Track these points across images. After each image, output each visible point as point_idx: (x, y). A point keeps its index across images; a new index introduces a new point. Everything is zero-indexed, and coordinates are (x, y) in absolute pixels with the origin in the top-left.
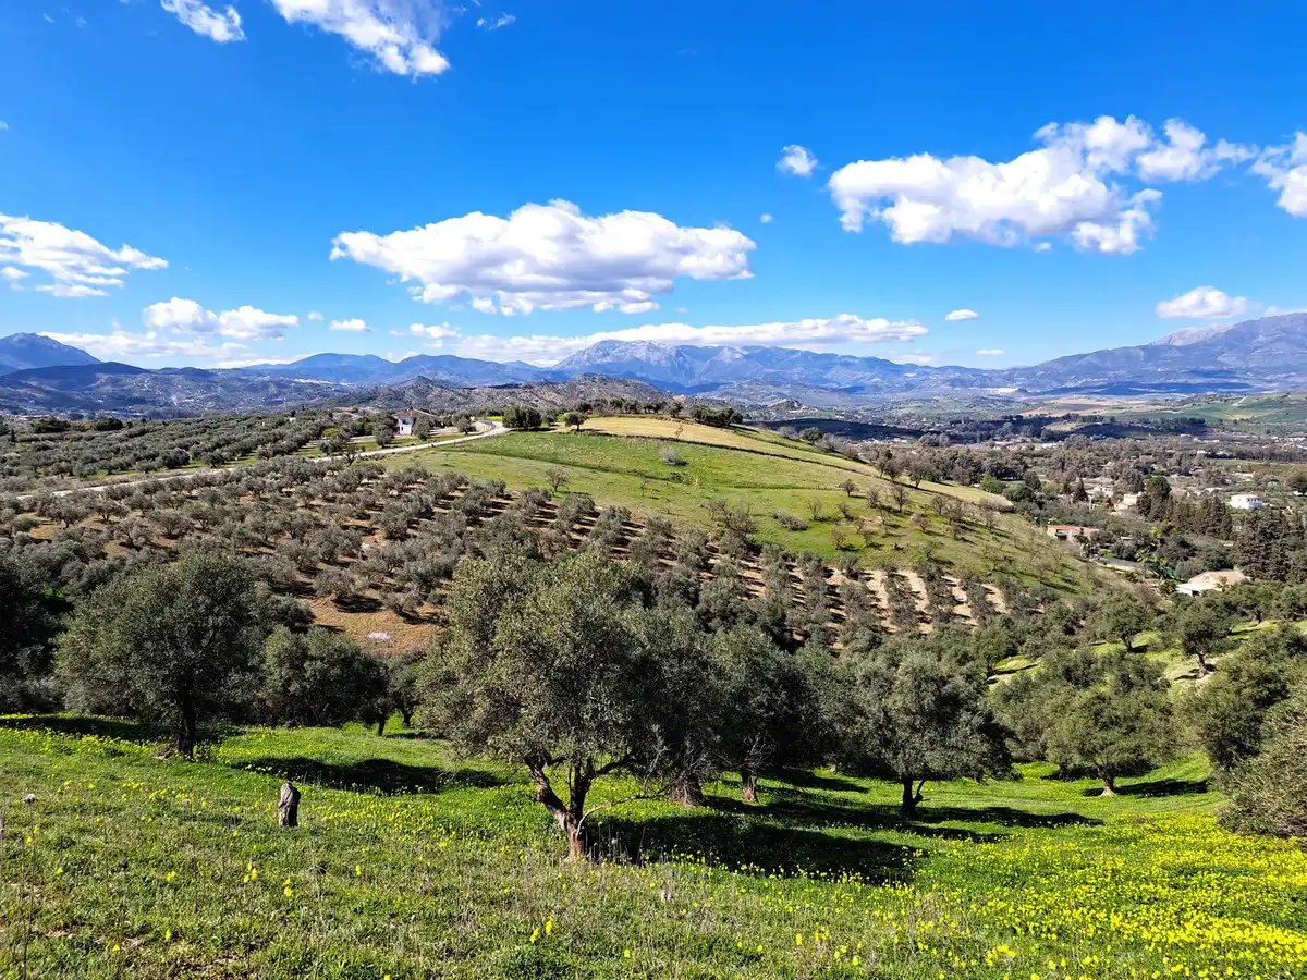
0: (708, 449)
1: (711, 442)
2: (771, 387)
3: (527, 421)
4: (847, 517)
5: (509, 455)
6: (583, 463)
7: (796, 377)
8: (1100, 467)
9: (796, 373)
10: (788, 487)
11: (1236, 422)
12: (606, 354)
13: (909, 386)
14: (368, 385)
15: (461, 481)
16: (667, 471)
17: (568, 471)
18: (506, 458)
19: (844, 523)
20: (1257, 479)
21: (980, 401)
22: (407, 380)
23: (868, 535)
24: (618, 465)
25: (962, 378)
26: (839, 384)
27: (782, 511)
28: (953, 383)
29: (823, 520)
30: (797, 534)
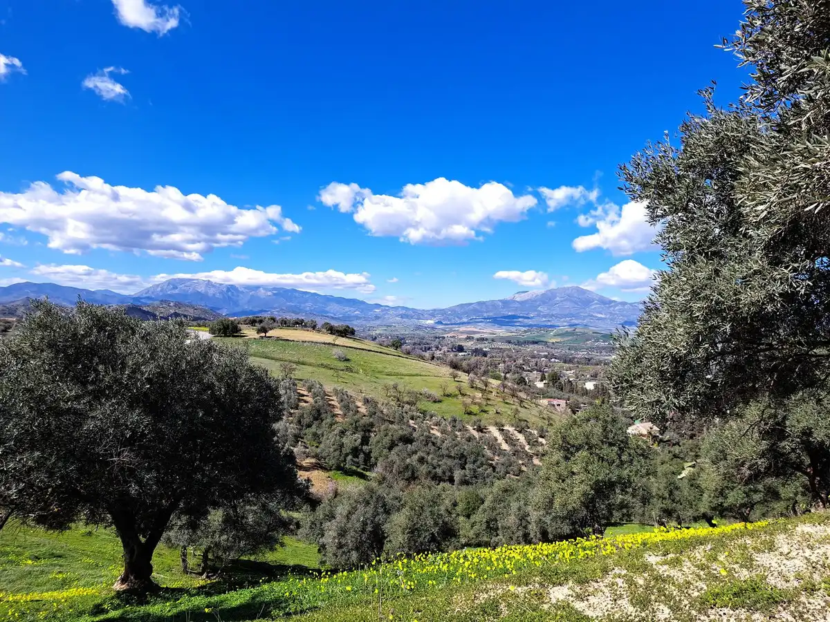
9: (308, 306)
11: (553, 343)
12: (175, 288)
13: (377, 318)
21: (419, 328)
25: (407, 313)
28: (402, 316)
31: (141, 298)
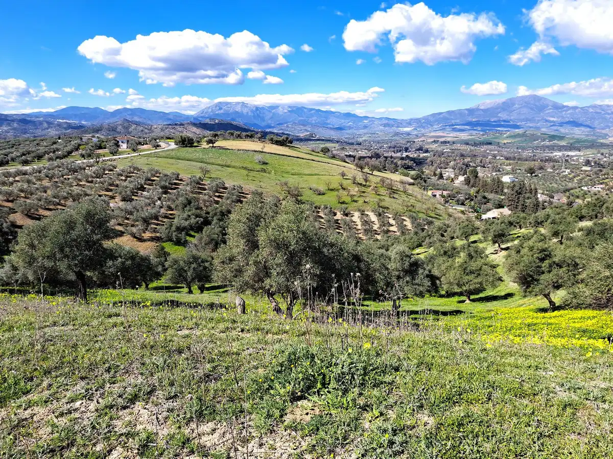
0: (278, 157)
1: (279, 153)
2: (302, 127)
3: (186, 142)
4: (342, 188)
5: (179, 159)
6: (217, 163)
7: (314, 122)
8: (448, 164)
9: (314, 120)
10: (316, 175)
11: (505, 144)
12: (221, 109)
13: (365, 127)
14: (96, 123)
15: (157, 172)
16: (259, 167)
17: (209, 167)
18: (178, 161)
19: (341, 191)
20: (512, 169)
21: (397, 134)
22: (117, 120)
23: (352, 196)
24: (233, 164)
25: (389, 122)
26: (333, 125)
27: (314, 186)
28: (385, 125)
29: (332, 190)
30: (320, 197)
31: (199, 117)
